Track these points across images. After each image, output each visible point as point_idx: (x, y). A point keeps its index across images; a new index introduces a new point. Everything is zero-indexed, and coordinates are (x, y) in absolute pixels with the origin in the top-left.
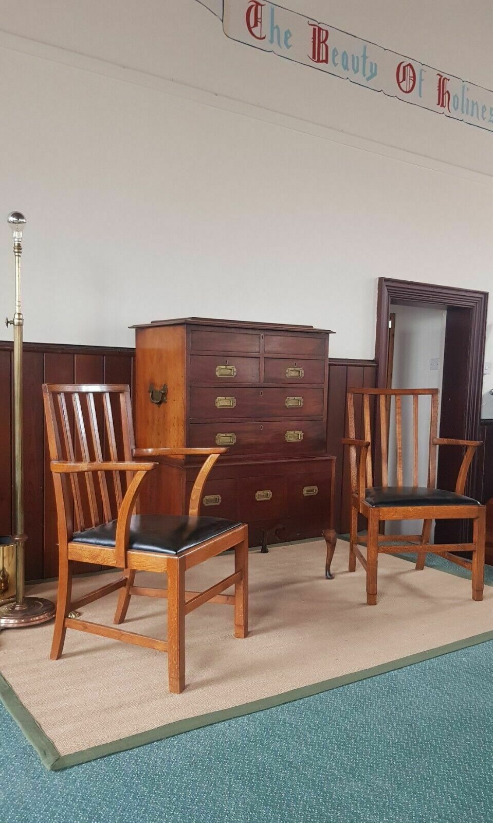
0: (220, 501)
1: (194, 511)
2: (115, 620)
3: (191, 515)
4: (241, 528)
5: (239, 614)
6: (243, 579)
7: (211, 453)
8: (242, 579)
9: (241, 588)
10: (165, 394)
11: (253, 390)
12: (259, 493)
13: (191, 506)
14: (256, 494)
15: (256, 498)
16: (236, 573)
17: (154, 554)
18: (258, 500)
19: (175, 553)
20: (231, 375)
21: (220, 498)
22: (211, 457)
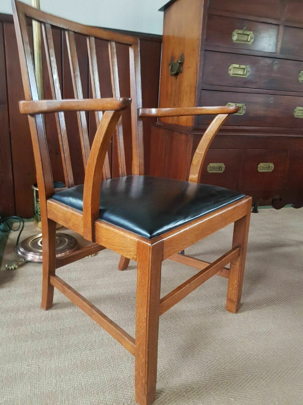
0: (223, 169)
1: (194, 176)
2: (119, 267)
3: (191, 181)
4: (244, 201)
5: (233, 290)
6: (241, 256)
7: (219, 112)
8: (239, 255)
9: (238, 264)
10: (181, 64)
11: (269, 61)
12: (261, 165)
13: (191, 171)
14: (259, 166)
15: (259, 169)
16: (233, 249)
17: (123, 231)
18: (260, 171)
19: (149, 235)
20: (247, 41)
21: (224, 166)
22: (218, 118)
